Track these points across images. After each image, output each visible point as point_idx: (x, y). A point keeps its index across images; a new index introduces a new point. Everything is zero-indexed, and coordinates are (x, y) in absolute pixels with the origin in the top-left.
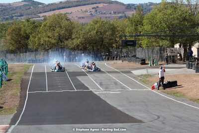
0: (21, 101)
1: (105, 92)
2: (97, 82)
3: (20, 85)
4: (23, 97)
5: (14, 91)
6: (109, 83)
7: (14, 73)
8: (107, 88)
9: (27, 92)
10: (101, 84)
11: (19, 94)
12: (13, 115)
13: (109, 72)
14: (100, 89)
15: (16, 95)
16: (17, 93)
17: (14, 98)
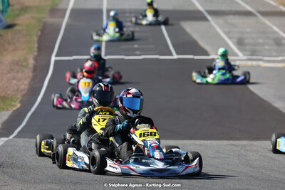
0: (33, 79)
1: (249, 63)
2: (230, 38)
3: (35, 39)
4: (40, 70)
5: (19, 55)
6: (260, 41)
7: (25, 9)
8: (253, 53)
9: (53, 58)
10: (240, 43)
11: (31, 62)
12: (9, 113)
13: (264, 14)
14: (237, 55)
15: (24, 64)
16: (26, 60)
17: (18, 72)
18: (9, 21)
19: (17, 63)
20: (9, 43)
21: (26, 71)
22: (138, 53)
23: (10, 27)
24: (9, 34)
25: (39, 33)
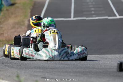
15: (22, 23)
16: (23, 22)
17: (18, 28)
18: (12, 2)
19: (17, 23)
20: (12, 14)
21: (23, 27)
22: (94, 16)
23: (12, 5)
24: (12, 9)
25: (31, 8)
